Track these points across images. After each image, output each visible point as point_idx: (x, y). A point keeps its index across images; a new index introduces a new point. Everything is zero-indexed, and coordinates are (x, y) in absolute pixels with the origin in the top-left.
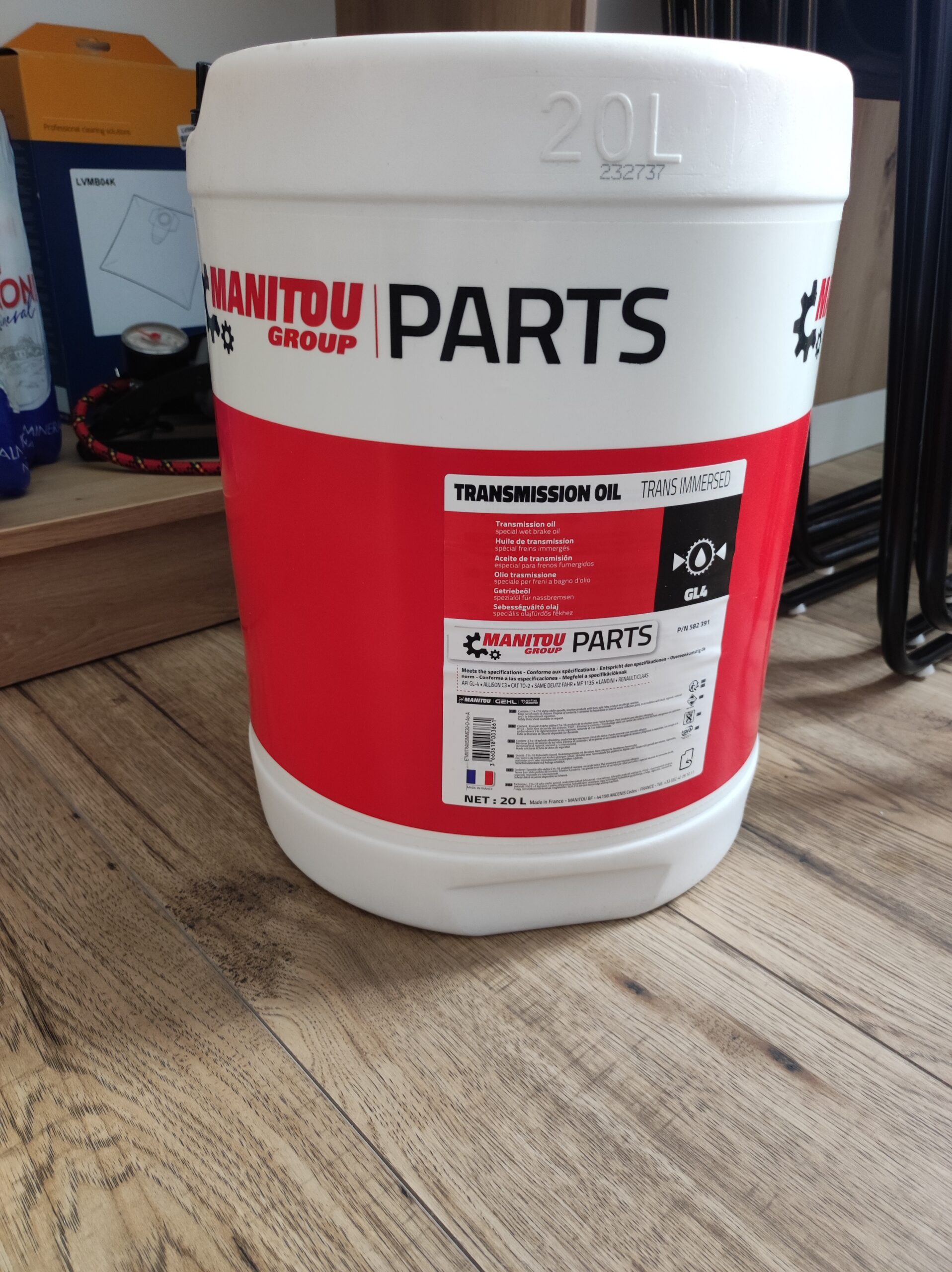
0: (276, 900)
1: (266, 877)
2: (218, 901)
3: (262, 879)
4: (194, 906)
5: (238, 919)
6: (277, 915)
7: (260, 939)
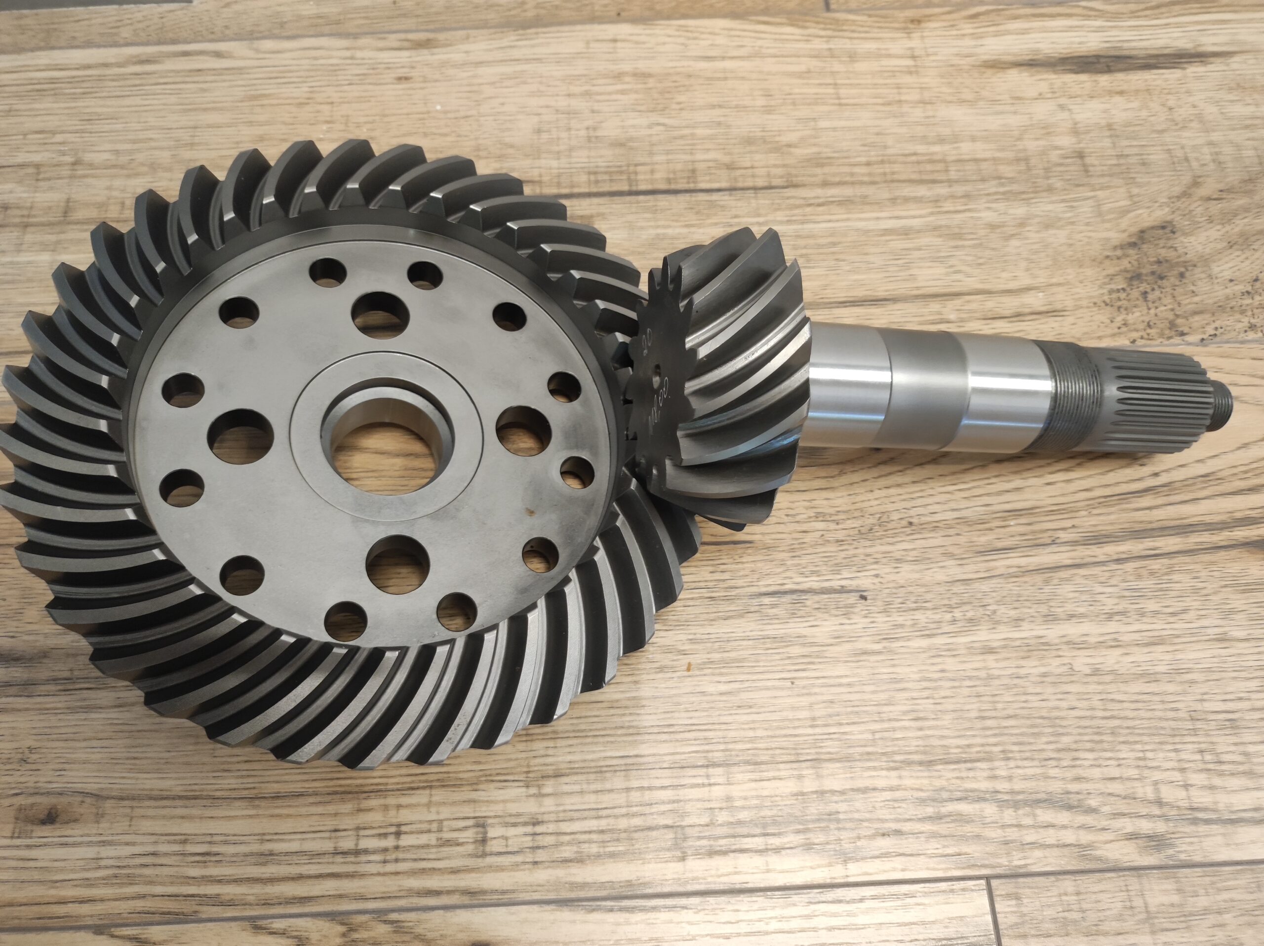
0: (1181, 250)
1: (1133, 240)
2: (1151, 297)
3: (1133, 245)
4: (1147, 319)
5: (1193, 292)
6: (1206, 261)
7: (1240, 288)
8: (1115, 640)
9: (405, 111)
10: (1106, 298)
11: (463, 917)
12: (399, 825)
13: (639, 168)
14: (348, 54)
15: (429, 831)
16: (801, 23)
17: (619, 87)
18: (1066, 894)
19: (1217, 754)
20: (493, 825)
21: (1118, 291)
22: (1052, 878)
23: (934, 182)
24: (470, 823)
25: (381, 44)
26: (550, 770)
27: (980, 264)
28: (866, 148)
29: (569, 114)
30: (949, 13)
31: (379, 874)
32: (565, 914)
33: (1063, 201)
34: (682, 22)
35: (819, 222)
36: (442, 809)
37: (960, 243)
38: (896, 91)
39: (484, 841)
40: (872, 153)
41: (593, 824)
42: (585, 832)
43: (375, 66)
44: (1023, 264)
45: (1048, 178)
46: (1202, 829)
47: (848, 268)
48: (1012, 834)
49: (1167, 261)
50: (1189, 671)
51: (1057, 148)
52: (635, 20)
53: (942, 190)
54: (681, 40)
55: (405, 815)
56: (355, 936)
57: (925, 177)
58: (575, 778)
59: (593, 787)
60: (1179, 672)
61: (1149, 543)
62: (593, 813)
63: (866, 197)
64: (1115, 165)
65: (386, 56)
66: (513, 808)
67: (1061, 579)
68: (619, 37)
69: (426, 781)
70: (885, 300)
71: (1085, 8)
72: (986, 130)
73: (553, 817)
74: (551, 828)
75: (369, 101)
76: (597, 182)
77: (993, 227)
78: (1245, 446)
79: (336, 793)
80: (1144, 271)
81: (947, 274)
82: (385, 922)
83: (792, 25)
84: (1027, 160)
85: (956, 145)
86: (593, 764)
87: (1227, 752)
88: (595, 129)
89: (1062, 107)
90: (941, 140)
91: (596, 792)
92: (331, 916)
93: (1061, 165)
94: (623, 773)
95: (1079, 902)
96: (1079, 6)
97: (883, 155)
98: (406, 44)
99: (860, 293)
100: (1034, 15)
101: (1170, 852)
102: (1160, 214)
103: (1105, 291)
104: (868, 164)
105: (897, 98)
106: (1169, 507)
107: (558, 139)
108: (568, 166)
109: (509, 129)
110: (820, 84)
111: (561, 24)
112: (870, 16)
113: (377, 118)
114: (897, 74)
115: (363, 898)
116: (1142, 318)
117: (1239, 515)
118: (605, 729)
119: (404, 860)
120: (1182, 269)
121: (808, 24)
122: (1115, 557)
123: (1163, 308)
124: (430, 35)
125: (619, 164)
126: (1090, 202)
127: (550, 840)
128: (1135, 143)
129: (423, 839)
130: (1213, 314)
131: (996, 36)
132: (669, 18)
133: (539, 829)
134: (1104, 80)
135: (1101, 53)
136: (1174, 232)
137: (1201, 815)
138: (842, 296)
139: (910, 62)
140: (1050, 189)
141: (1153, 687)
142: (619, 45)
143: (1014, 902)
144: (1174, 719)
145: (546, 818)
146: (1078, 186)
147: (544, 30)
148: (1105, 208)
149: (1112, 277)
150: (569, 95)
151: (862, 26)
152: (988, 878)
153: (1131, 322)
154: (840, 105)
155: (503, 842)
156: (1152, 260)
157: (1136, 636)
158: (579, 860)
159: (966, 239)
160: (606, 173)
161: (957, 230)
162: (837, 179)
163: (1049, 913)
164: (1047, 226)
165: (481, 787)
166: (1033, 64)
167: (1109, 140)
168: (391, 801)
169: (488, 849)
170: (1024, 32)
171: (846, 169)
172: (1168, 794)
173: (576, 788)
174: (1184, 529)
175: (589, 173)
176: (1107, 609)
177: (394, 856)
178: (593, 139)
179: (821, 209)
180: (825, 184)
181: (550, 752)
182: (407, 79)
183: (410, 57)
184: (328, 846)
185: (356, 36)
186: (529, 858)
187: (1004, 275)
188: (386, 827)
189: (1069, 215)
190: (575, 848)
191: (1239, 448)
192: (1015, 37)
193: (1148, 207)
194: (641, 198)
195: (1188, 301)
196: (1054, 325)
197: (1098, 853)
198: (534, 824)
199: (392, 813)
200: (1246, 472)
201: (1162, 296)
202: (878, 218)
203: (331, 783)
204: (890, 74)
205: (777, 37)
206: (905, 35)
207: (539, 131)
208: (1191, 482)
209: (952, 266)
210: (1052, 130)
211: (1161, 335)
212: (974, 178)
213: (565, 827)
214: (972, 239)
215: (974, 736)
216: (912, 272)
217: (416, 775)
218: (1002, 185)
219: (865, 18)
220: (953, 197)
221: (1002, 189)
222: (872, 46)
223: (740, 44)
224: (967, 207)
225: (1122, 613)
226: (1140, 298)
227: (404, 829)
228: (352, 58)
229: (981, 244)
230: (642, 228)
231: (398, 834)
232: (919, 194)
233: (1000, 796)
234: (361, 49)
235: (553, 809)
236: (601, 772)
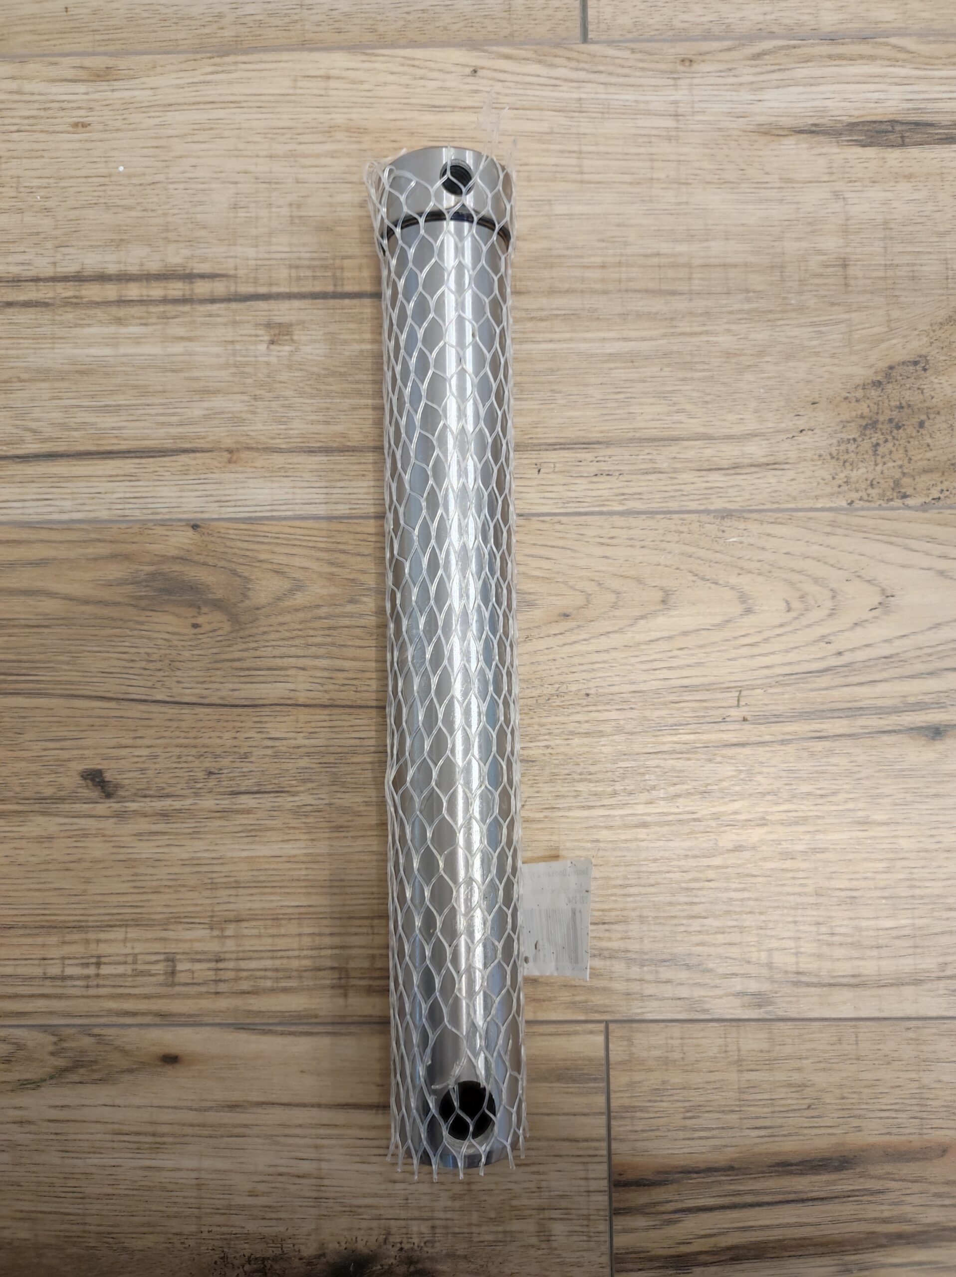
8: (763, 819)
9: (84, 172)
10: (833, 450)
11: (154, 1034)
12: (99, 957)
13: (347, 263)
14: (13, 85)
15: (125, 963)
16: (549, 59)
17: (328, 147)
18: (672, 1038)
19: (832, 927)
20: (180, 961)
21: (849, 440)
22: (662, 1025)
23: (673, 293)
24: (162, 957)
25: (53, 72)
26: (231, 915)
27: (707, 402)
28: (604, 245)
29: (270, 183)
30: (729, 49)
31: (83, 997)
32: (243, 1036)
33: (813, 324)
34: (408, 52)
35: (539, 342)
36: (136, 944)
37: (689, 375)
38: (648, 164)
39: (173, 973)
40: (611, 252)
41: (269, 963)
42: (261, 970)
43: (47, 105)
44: (753, 404)
45: (801, 293)
46: (803, 990)
47: (563, 402)
48: (635, 987)
49: (909, 406)
50: (824, 850)
51: (820, 252)
52: (354, 48)
53: (680, 305)
54: (405, 80)
55: (104, 949)
56: (65, 1045)
57: (664, 287)
58: (254, 923)
59: (271, 931)
60: (815, 851)
61: (816, 726)
62: (270, 954)
63: (596, 310)
64: (881, 278)
65: (59, 91)
66: (199, 947)
67: (723, 756)
68: (332, 73)
69: (122, 920)
70: (599, 443)
71: (895, 47)
72: (743, 225)
73: (234, 956)
74: (231, 965)
75: (42, 157)
76: (299, 279)
77: (728, 355)
78: (938, 626)
79: (43, 927)
80: (881, 418)
81: (669, 414)
82: (89, 1035)
83: (540, 62)
84: (782, 267)
85: (706, 244)
86: (270, 912)
87: (841, 926)
88: (299, 206)
89: (837, 195)
90: (690, 237)
91: (273, 936)
92: (44, 1028)
93: (821, 275)
94: (296, 922)
95: (682, 1045)
96: (886, 44)
97: (622, 255)
98: (83, 74)
99: (571, 434)
100: (830, 57)
101: (770, 1008)
102: (916, 346)
103: (834, 441)
104: (603, 267)
105: (649, 176)
106: (845, 689)
107: (257, 218)
108: (267, 256)
109: (201, 203)
110: (562, 152)
111: (265, 49)
112: (633, 51)
113: (51, 181)
114: (653, 139)
115: (69, 1015)
116: (865, 476)
117: (911, 700)
118: (283, 881)
119: (104, 986)
120: (923, 417)
121: (557, 61)
122: (781, 737)
123: (891, 464)
124: (111, 62)
125: (325, 255)
126: (843, 327)
127: (230, 975)
128: (909, 249)
129: (121, 969)
130: (943, 474)
131: (778, 87)
132: (393, 45)
133: (221, 965)
134: (894, 156)
135: (899, 118)
136: (925, 370)
137: (803, 979)
138: (552, 437)
139: (670, 123)
140: (801, 309)
141: (788, 864)
142: (332, 84)
143: (625, 1043)
144: (800, 894)
145: (228, 956)
146: (833, 304)
147: (244, 58)
148: (856, 336)
149: (844, 424)
150: (271, 157)
151: (623, 67)
152: (607, 1022)
153: (853, 480)
154: (582, 182)
155: (189, 975)
156: (893, 404)
157: (783, 816)
158: (255, 992)
159: (696, 371)
160: (309, 267)
161: (688, 358)
162: (566, 286)
163: (656, 1053)
164: (789, 357)
165: (171, 927)
166: (814, 131)
167: (881, 244)
168: (92, 936)
169: (177, 980)
170: (814, 82)
171: (578, 273)
172: (779, 959)
173: (255, 932)
174: (855, 711)
175: (291, 267)
176: (761, 789)
177: (95, 983)
178: (297, 221)
179: (544, 324)
180: (552, 292)
181: (232, 899)
182: (84, 125)
183: (87, 94)
184: (38, 971)
185: (22, 59)
186: (212, 988)
187: (731, 417)
188: (88, 958)
189: (814, 343)
190: (252, 983)
191: (931, 628)
192: (801, 89)
193: (905, 337)
194: (347, 302)
195: (919, 457)
196: (774, 480)
197: (707, 1006)
198: (217, 961)
199: (93, 946)
200: (930, 655)
201: (894, 449)
202: (604, 340)
203: (38, 918)
204: (646, 139)
205: (519, 78)
206: (671, 82)
207: (235, 207)
208: (872, 663)
209: (675, 404)
210: (819, 227)
211: (882, 496)
212: (719, 289)
213: (243, 965)
214: (704, 370)
215: (616, 901)
216: (632, 409)
217: (113, 914)
218: (749, 300)
219: (627, 54)
220: (691, 314)
221: (747, 306)
222: (629, 96)
223: (475, 87)
224: (704, 328)
225: (774, 793)
226: (870, 452)
227: (103, 960)
228: (19, 92)
229: (712, 377)
230: (345, 342)
231: (98, 964)
232: (654, 310)
233: (629, 955)
234: (29, 79)
235: (234, 949)
236: (277, 919)
